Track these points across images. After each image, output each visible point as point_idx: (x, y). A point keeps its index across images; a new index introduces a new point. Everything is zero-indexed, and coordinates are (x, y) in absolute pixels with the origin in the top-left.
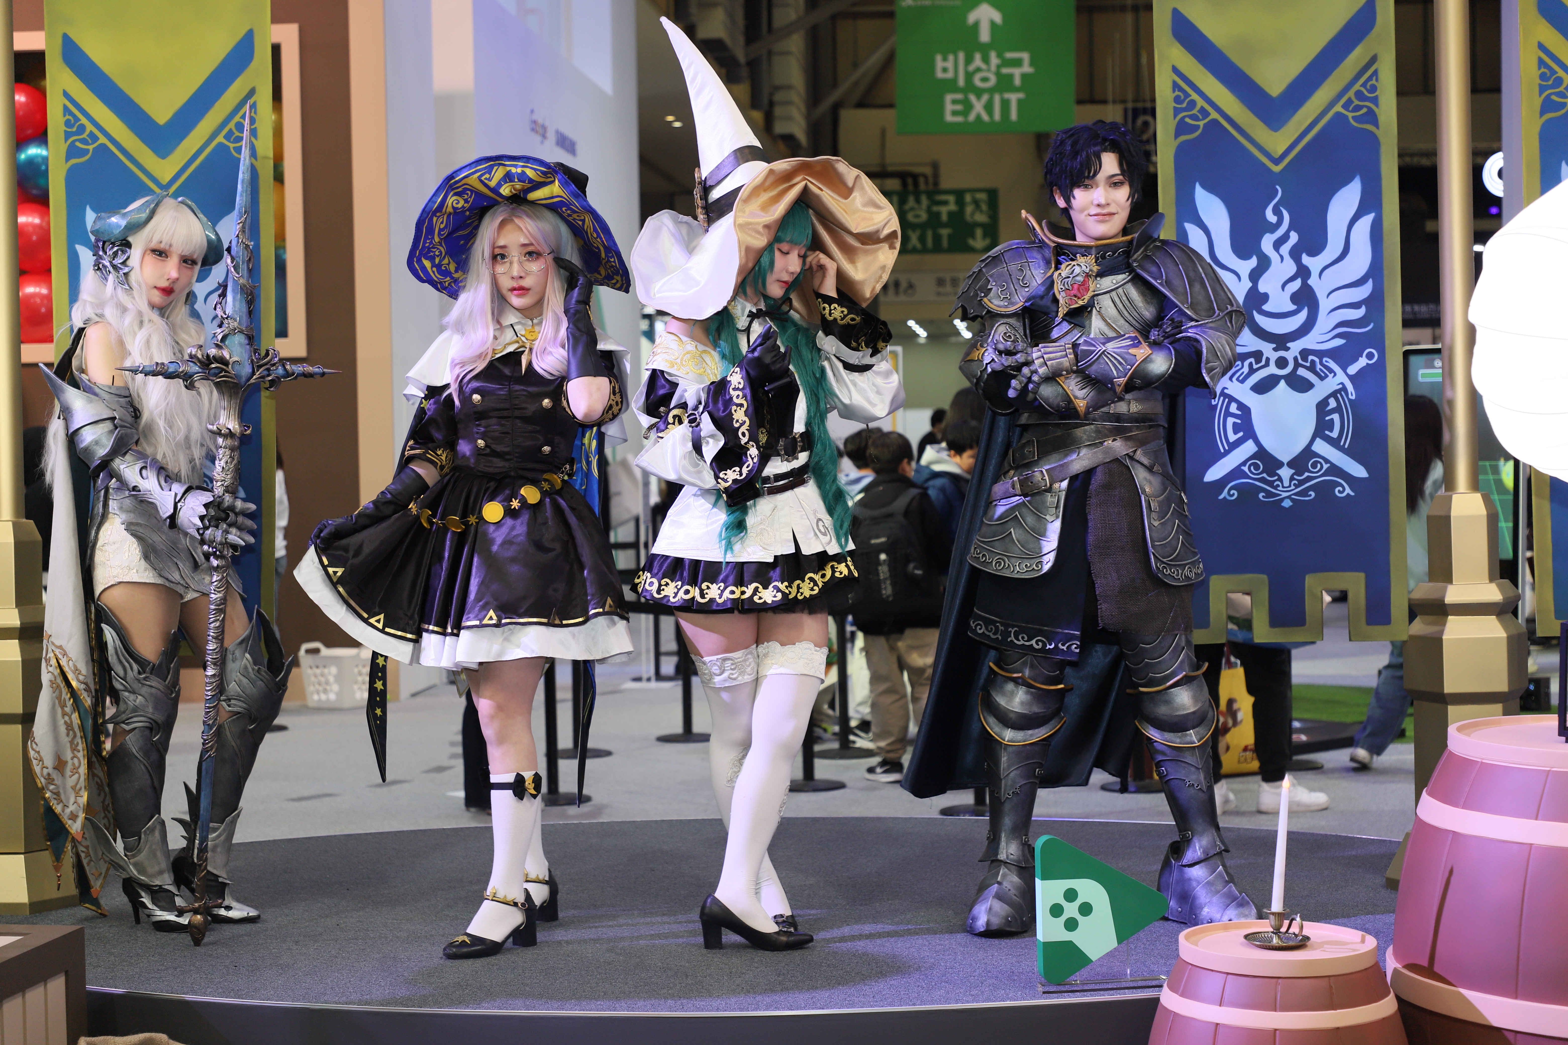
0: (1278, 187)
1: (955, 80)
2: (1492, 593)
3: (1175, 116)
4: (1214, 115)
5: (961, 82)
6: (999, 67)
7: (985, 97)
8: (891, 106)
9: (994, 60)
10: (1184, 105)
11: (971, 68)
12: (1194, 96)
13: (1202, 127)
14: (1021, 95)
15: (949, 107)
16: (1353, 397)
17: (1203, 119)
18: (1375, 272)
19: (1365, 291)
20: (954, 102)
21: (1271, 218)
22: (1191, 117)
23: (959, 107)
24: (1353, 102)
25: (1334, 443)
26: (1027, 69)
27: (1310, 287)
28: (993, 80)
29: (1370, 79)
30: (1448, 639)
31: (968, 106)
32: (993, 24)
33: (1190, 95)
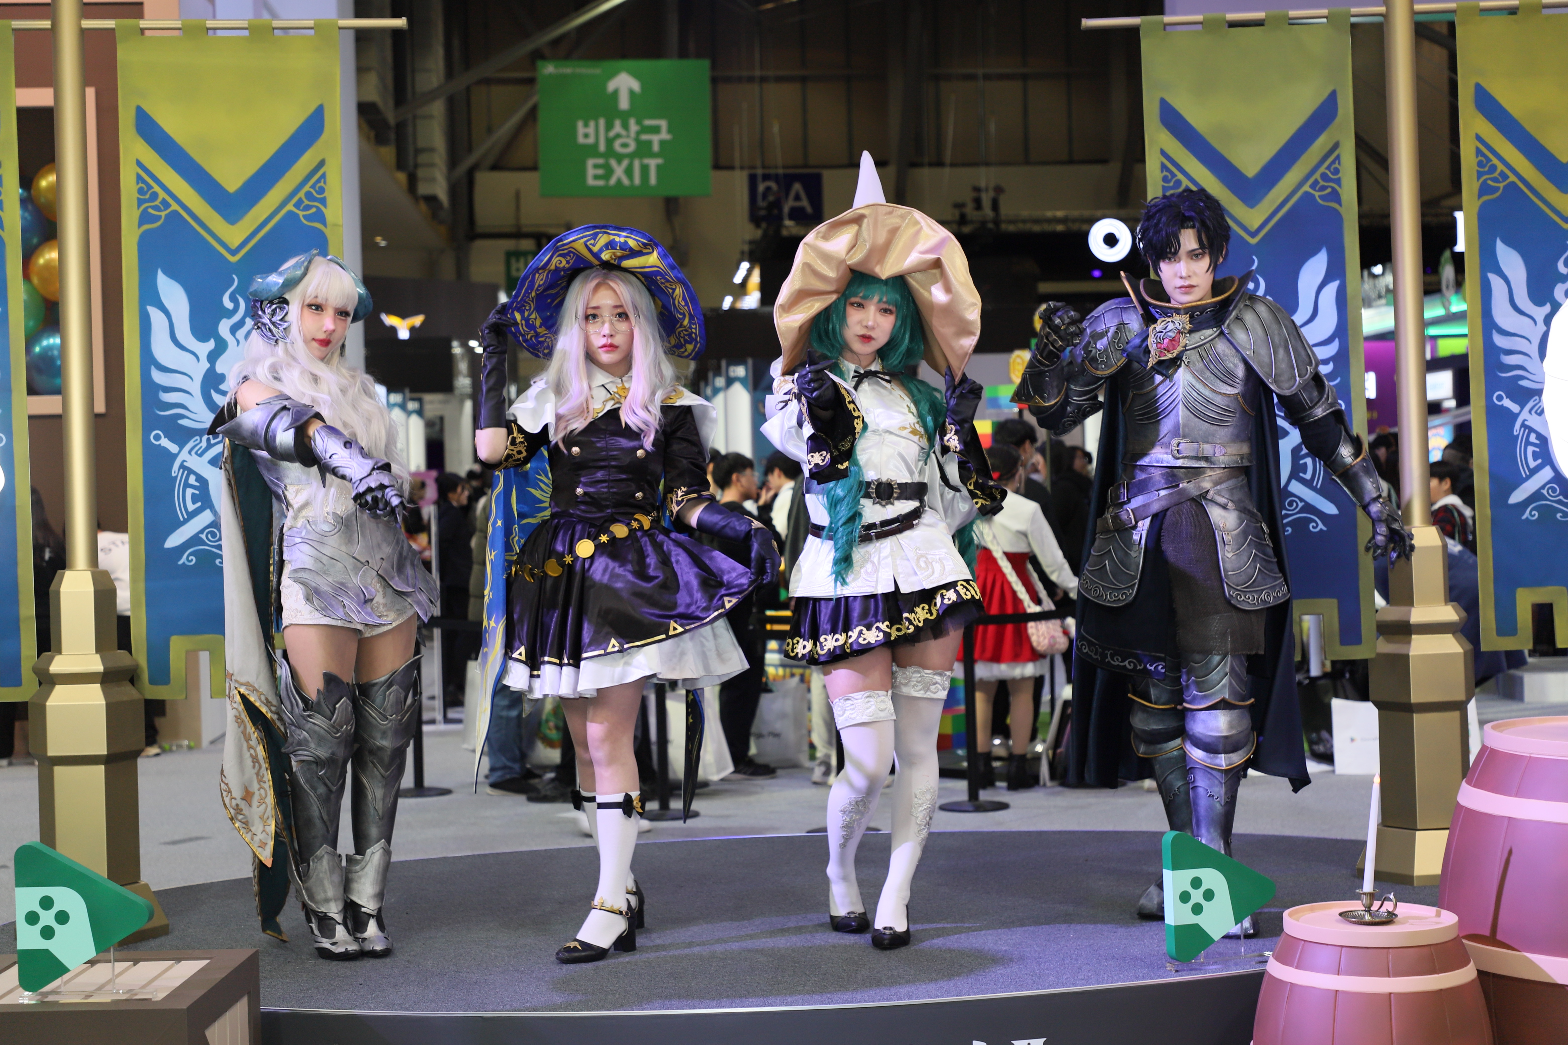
0: (1254, 257)
1: (596, 145)
2: (1449, 613)
5: (602, 147)
6: (638, 133)
7: (625, 163)
8: (534, 168)
9: (634, 127)
11: (612, 134)
12: (1180, 176)
14: (660, 161)
15: (591, 172)
18: (1341, 332)
19: (1332, 349)
20: (596, 166)
23: (600, 172)
24: (1319, 183)
25: (1308, 484)
26: (664, 135)
28: (632, 147)
29: (1333, 162)
30: (1413, 656)
31: (609, 172)
32: (632, 93)
33: (1176, 176)
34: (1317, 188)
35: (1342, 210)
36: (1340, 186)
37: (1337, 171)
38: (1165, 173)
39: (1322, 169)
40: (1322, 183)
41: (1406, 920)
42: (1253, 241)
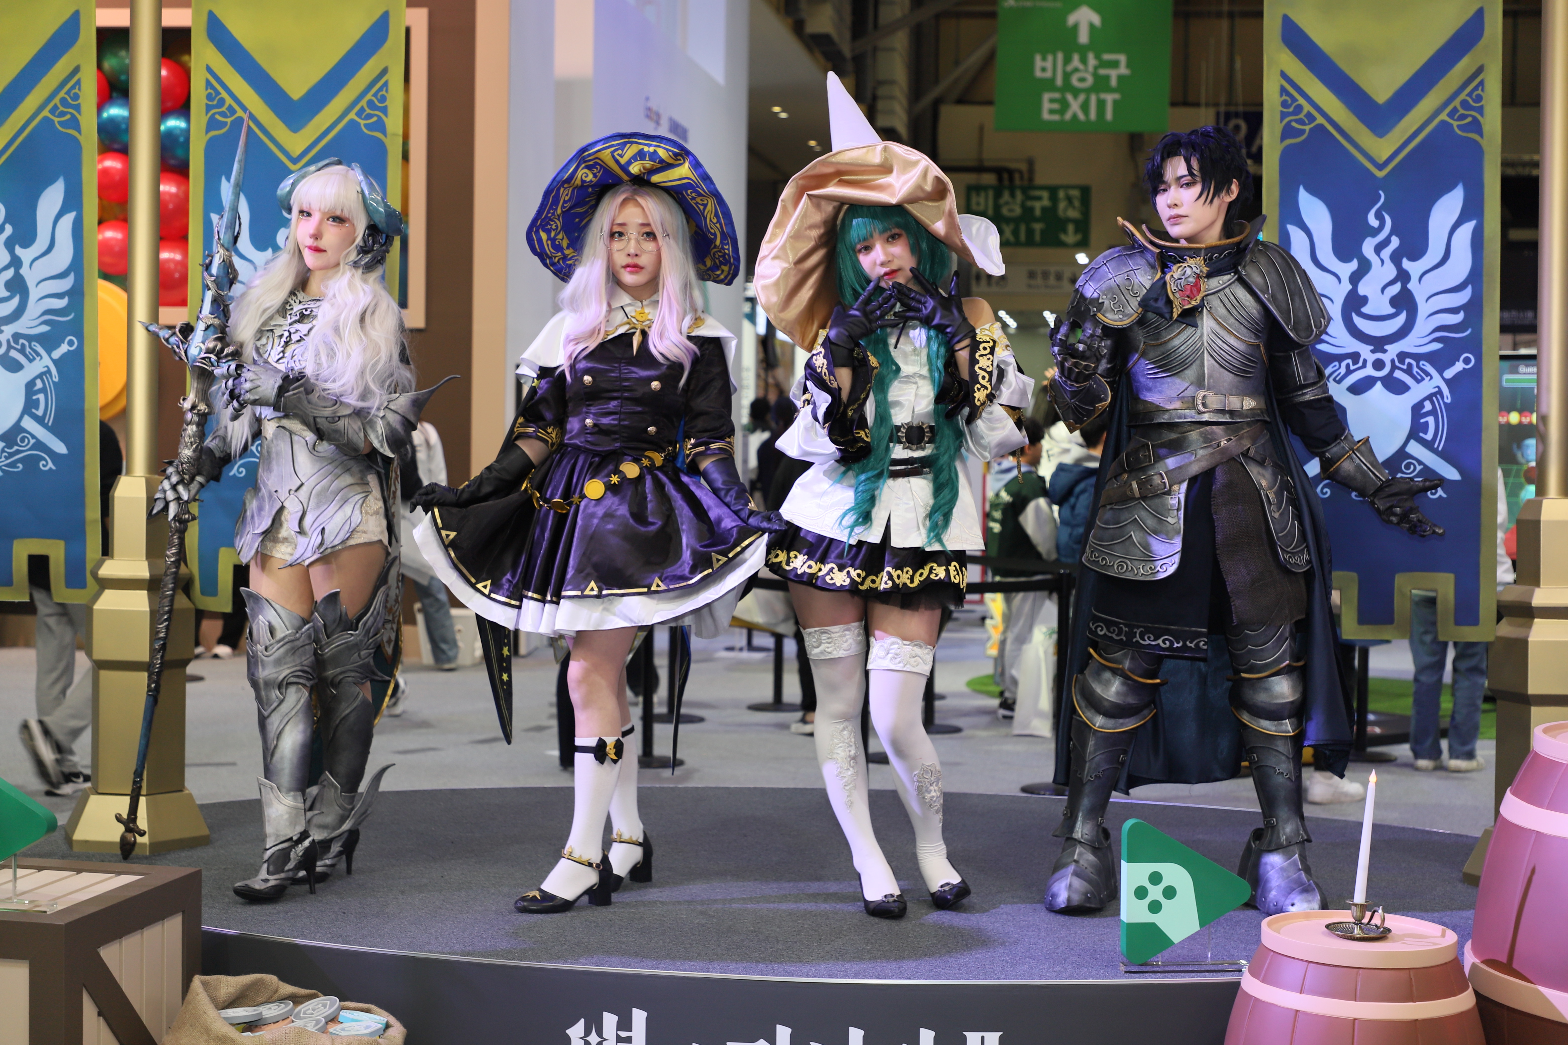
0: (1381, 192)
1: (1053, 79)
3: (1282, 120)
4: (1320, 120)
5: (1059, 81)
6: (1096, 68)
7: (1082, 97)
8: (990, 103)
9: (1092, 61)
10: (1291, 110)
11: (1069, 68)
12: (1301, 101)
13: (1307, 131)
14: (1117, 96)
15: (1046, 106)
16: (1449, 401)
17: (1309, 124)
18: (1475, 278)
19: (1464, 297)
20: (1052, 101)
21: (1373, 222)
22: (1297, 121)
23: (1056, 106)
24: (1458, 111)
25: (1428, 445)
26: (1123, 70)
27: (1409, 291)
28: (1090, 81)
29: (1476, 88)
30: (1534, 642)
31: (1065, 105)
32: (1092, 26)
33: (1297, 100)
34: (1456, 117)
35: (1483, 142)
36: (1482, 115)
37: (1479, 98)
38: (1284, 97)
39: (1463, 96)
40: (1462, 111)
41: (1401, 938)
42: (1380, 174)
